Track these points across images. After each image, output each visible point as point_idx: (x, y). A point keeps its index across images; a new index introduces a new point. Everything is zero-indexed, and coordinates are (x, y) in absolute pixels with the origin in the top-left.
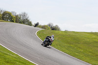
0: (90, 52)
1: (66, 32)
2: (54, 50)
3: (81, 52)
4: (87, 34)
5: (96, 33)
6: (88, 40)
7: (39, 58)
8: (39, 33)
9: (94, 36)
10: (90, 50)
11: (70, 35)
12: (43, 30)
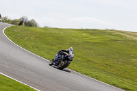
0: (79, 57)
4: (74, 32)
6: (76, 40)
7: (8, 65)
8: (7, 31)
10: (80, 54)
11: (51, 33)
12: (13, 27)
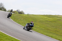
0: (43, 27)
1: (28, 15)
2: (21, 26)
3: (37, 27)
4: (41, 16)
5: (47, 15)
6: (42, 20)
7: (11, 31)
9: (46, 17)
11: (30, 17)
